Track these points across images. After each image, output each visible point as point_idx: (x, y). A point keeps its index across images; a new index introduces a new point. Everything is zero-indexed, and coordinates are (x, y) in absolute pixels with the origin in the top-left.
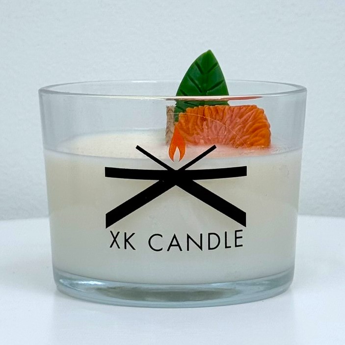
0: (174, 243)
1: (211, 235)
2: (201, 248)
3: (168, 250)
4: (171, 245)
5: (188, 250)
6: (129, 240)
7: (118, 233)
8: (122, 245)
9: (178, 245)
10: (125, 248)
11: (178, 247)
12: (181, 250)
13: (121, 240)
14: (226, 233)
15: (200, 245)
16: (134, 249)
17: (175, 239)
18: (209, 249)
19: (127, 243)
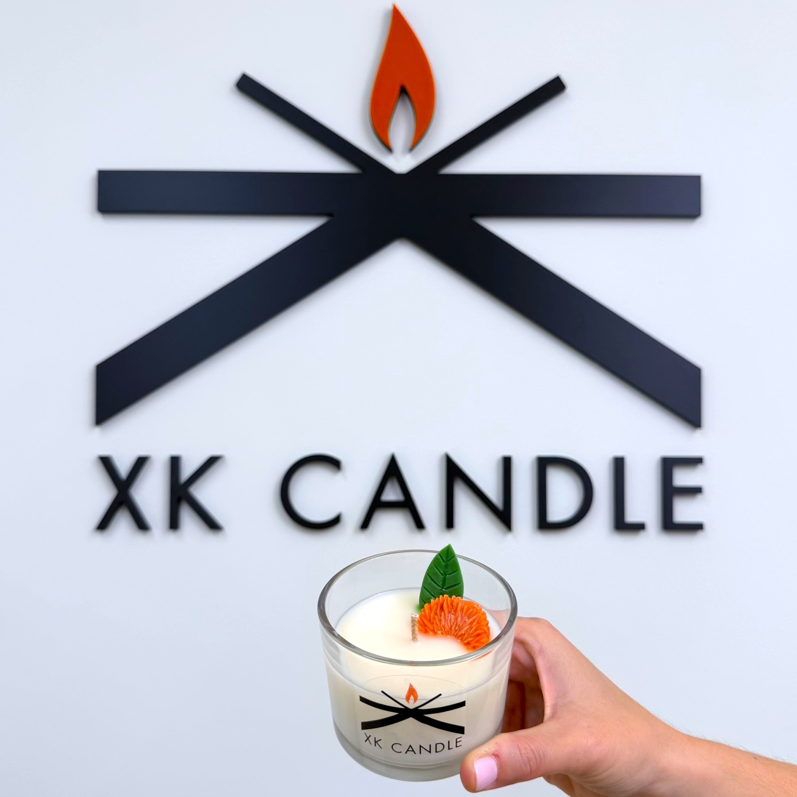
0: (410, 749)
1: (437, 745)
2: (430, 752)
3: (406, 753)
4: (408, 750)
5: (420, 753)
6: (378, 742)
7: (370, 736)
8: (373, 743)
9: (413, 751)
10: (375, 745)
11: (413, 752)
12: (415, 753)
13: (372, 740)
14: (449, 742)
15: (429, 750)
16: (381, 748)
17: (410, 748)
18: (436, 752)
19: (377, 744)
